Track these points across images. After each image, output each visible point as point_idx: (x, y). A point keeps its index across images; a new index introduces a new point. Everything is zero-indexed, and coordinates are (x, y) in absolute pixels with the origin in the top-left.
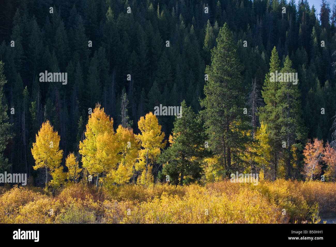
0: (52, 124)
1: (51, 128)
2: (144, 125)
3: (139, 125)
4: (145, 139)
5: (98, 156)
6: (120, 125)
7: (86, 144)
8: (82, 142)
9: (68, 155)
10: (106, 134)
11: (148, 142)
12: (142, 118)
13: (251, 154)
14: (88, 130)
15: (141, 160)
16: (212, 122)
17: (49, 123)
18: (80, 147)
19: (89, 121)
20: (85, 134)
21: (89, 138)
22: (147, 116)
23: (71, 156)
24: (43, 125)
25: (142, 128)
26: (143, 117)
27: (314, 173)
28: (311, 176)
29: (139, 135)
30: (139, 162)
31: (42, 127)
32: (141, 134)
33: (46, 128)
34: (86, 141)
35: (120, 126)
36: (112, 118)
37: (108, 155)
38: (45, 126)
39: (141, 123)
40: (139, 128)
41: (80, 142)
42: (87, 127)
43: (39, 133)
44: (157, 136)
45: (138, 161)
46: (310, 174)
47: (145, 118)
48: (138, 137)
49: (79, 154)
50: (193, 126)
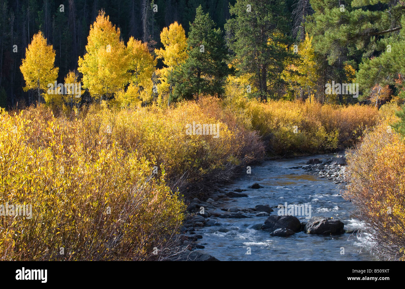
0: (45, 36)
1: (45, 41)
2: (168, 38)
3: (161, 38)
4: (168, 55)
5: (100, 74)
6: (132, 37)
7: (86, 61)
8: (82, 57)
9: (68, 75)
10: (109, 47)
11: (171, 58)
12: (165, 29)
13: (292, 72)
14: (89, 43)
15: (164, 81)
16: (242, 33)
17: (42, 34)
18: (79, 64)
19: (91, 32)
20: (86, 48)
21: (91, 53)
22: (172, 26)
23: (70, 75)
24: (34, 37)
25: (165, 42)
26: (167, 28)
27: (379, 98)
28: (376, 102)
29: (161, 49)
30: (161, 83)
31: (33, 39)
32: (164, 48)
33: (39, 40)
34: (86, 56)
35: (131, 39)
36: (118, 29)
37: (111, 73)
38: (37, 39)
39: (165, 35)
40: (162, 41)
41: (80, 57)
42: (88, 39)
43: (29, 46)
44: (184, 51)
45: (159, 82)
46: (374, 99)
47: (168, 29)
48: (159, 53)
49: (78, 72)
50: (210, 37)
